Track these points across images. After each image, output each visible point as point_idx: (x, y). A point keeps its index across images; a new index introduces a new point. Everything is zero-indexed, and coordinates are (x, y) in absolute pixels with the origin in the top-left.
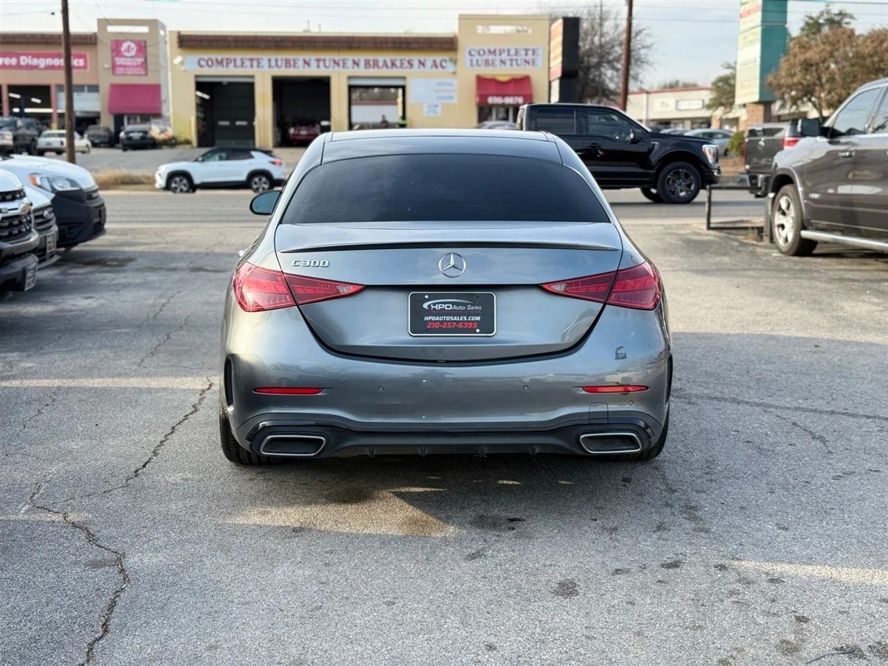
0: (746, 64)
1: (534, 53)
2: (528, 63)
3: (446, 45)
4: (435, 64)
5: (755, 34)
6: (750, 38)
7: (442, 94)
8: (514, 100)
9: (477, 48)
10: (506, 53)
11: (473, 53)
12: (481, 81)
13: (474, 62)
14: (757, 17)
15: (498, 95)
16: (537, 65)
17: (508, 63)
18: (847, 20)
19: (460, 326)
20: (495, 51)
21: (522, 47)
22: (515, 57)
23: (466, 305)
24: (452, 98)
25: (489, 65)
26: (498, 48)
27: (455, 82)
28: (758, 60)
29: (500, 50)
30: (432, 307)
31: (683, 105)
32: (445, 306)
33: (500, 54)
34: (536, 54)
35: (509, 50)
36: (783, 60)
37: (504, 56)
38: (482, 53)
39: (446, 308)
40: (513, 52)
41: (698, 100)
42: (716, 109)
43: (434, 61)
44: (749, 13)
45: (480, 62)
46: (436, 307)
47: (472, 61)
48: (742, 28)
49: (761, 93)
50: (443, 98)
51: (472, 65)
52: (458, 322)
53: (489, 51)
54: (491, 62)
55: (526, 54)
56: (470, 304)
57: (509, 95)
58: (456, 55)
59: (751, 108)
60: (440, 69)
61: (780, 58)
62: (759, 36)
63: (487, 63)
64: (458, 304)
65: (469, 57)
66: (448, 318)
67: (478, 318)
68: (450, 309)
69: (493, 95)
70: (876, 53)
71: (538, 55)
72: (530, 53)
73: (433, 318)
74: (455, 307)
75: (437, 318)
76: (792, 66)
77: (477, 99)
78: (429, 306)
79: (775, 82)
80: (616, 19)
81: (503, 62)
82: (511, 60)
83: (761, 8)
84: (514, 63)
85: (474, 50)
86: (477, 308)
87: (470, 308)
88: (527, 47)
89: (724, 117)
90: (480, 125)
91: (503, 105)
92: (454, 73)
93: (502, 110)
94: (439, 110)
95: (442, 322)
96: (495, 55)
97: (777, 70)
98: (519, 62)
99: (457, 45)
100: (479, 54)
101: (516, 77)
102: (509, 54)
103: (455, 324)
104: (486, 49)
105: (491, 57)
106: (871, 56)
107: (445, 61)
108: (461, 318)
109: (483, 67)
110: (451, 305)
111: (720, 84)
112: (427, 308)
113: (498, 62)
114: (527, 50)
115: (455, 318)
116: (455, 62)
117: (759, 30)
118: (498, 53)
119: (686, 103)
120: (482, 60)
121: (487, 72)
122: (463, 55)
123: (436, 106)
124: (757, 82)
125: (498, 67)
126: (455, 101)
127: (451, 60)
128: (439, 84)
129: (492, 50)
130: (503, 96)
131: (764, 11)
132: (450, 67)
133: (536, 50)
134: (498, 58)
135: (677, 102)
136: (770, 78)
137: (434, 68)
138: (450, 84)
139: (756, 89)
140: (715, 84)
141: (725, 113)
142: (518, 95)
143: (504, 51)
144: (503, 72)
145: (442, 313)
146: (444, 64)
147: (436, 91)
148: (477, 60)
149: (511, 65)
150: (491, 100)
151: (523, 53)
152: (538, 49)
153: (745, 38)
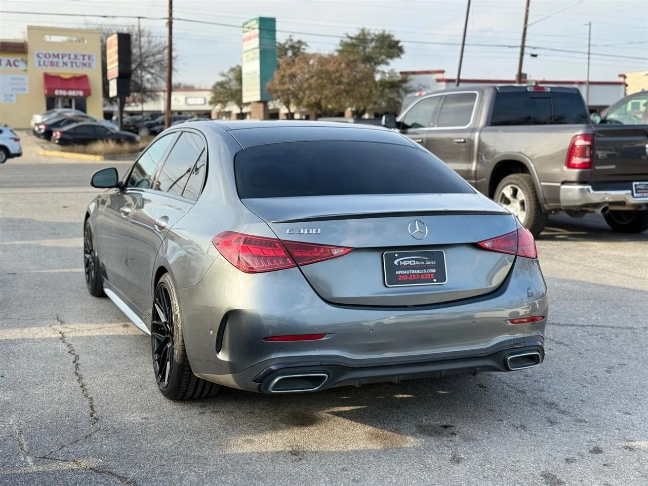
0: (249, 74)
1: (89, 58)
2: (85, 65)
3: (18, 49)
4: (9, 63)
5: (255, 54)
6: (251, 56)
7: (16, 86)
8: (76, 93)
9: (44, 53)
10: (67, 57)
11: (40, 55)
12: (48, 78)
13: (42, 63)
14: (256, 42)
15: (63, 89)
16: (92, 67)
17: (69, 65)
18: (303, 47)
19: (422, 277)
20: (58, 55)
21: (80, 53)
22: (74, 61)
23: (424, 260)
24: (24, 89)
25: (54, 65)
26: (61, 53)
27: (26, 77)
28: (258, 73)
29: (62, 55)
30: (401, 263)
31: (191, 101)
32: (410, 262)
33: (63, 58)
34: (91, 59)
35: (69, 55)
36: (276, 73)
37: (66, 59)
38: (47, 56)
39: (411, 264)
40: (72, 56)
41: (201, 97)
42: (216, 105)
43: (8, 61)
44: (249, 38)
45: (46, 63)
46: (404, 263)
47: (40, 62)
48: (245, 49)
49: (262, 95)
50: (17, 89)
51: (40, 65)
52: (420, 274)
53: (54, 55)
54: (55, 63)
55: (84, 59)
56: (427, 260)
57: (72, 89)
58: (27, 56)
59: (255, 105)
60: (13, 67)
61: (274, 71)
62: (258, 55)
63: (52, 64)
64: (419, 260)
65: (37, 59)
66: (413, 272)
67: (434, 271)
68: (414, 264)
69: (59, 89)
70: (337, 71)
71: (93, 60)
72: (86, 58)
73: (403, 272)
74: (417, 263)
75: (405, 272)
76: (283, 77)
77: (46, 91)
78: (399, 263)
79: (272, 88)
80: (148, 36)
81: (65, 64)
82: (72, 63)
83: (258, 35)
84: (74, 65)
85: (42, 54)
86: (432, 262)
87: (428, 263)
88: (84, 53)
89: (222, 110)
90: (50, 111)
91: (67, 97)
92: (25, 70)
93: (67, 100)
94: (14, 98)
95: (409, 275)
96: (59, 58)
97: (272, 80)
98: (78, 65)
99: (27, 49)
100: (45, 56)
101: (78, 76)
102: (69, 58)
103: (418, 275)
104: (51, 53)
105: (55, 60)
106: (334, 73)
107: (18, 61)
108: (422, 270)
109: (49, 67)
110: (414, 261)
111: (218, 87)
112: (397, 264)
113: (61, 64)
114: (84, 56)
115: (418, 272)
116: (26, 62)
117: (258, 51)
118: (60, 56)
119: (194, 99)
120: (48, 62)
121: (53, 71)
122: (32, 57)
123: (11, 96)
124: (258, 87)
125: (62, 67)
126: (27, 92)
127: (22, 60)
128: (13, 79)
129: (56, 54)
130: (67, 90)
131: (261, 38)
132: (22, 66)
133: (91, 56)
134: (60, 61)
135: (186, 99)
136: (268, 85)
137: (8, 66)
138: (22, 79)
139: (258, 92)
140: (214, 87)
141: (223, 108)
142: (79, 90)
143: (66, 56)
144: (66, 72)
145: (408, 267)
146: (16, 63)
147: (11, 84)
148: (44, 62)
149: (72, 66)
150: (57, 92)
151: (81, 58)
152: (93, 55)
153: (247, 56)
